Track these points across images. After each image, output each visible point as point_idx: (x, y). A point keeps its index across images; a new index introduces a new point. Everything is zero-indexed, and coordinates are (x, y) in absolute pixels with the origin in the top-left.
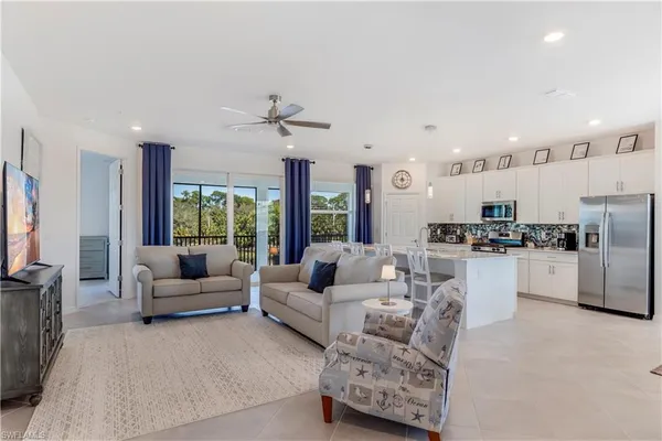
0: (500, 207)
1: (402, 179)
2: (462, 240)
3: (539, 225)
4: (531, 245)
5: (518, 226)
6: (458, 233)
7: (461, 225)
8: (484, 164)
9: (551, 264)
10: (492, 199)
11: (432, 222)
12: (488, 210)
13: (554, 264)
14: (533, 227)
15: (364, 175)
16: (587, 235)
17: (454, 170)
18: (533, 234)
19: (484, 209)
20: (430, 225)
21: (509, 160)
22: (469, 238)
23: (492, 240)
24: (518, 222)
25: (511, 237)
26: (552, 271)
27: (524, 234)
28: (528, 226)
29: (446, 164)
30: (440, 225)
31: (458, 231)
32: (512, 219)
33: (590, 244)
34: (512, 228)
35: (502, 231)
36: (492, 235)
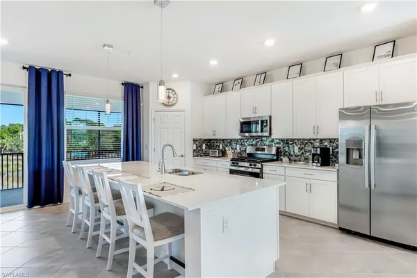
0: (257, 123)
1: (169, 97)
2: (224, 154)
3: (293, 140)
4: (285, 159)
5: (273, 141)
6: (221, 148)
7: (223, 140)
8: (242, 82)
9: (307, 181)
10: (249, 114)
11: (198, 138)
12: (246, 125)
13: (311, 181)
14: (286, 142)
15: (133, 92)
16: (348, 150)
17: (217, 90)
18: (286, 149)
19: (243, 124)
20: (195, 141)
21: (264, 76)
22: (230, 152)
23: (250, 155)
24: (273, 137)
25: (266, 152)
26: (309, 188)
27: (278, 149)
28: (282, 140)
29: (209, 84)
30: (205, 140)
31: (221, 146)
32: (266, 134)
33: (351, 160)
34: (267, 143)
35: (258, 146)
36: (249, 150)
